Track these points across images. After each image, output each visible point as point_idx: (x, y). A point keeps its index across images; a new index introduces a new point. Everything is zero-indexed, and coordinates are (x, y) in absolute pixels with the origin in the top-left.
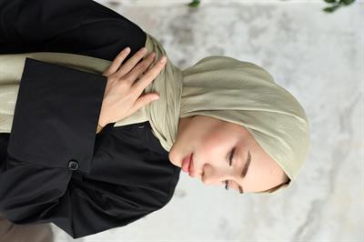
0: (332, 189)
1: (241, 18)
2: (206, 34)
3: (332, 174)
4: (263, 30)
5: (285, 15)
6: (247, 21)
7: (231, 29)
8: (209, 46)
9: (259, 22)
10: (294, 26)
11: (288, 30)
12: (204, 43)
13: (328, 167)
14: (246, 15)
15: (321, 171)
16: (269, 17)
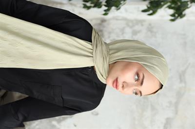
0: (176, 112)
1: (128, 25)
2: (110, 33)
3: (176, 104)
4: (139, 32)
5: (150, 25)
6: (131, 27)
7: (123, 31)
8: (111, 38)
9: (137, 28)
10: (155, 30)
11: (151, 32)
12: (109, 37)
13: (174, 101)
14: (131, 24)
15: (170, 103)
16: (142, 25)
